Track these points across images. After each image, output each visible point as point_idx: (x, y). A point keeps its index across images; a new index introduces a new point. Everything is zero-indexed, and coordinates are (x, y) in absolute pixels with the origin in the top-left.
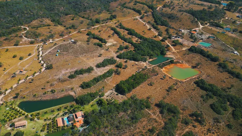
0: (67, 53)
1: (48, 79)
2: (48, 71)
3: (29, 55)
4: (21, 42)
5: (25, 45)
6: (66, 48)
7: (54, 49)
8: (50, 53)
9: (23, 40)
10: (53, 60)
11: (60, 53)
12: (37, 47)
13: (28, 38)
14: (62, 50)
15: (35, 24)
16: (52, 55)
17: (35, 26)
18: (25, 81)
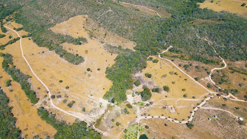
0: (220, 126)
1: (177, 135)
2: (186, 127)
3: (193, 97)
4: (202, 79)
5: (202, 84)
6: (225, 120)
7: (215, 110)
8: (207, 112)
9: (207, 78)
10: (201, 121)
11: (214, 120)
12: (208, 94)
13: (212, 79)
14: (220, 118)
15: (237, 66)
16: (206, 115)
17: (235, 67)
18: (164, 120)
